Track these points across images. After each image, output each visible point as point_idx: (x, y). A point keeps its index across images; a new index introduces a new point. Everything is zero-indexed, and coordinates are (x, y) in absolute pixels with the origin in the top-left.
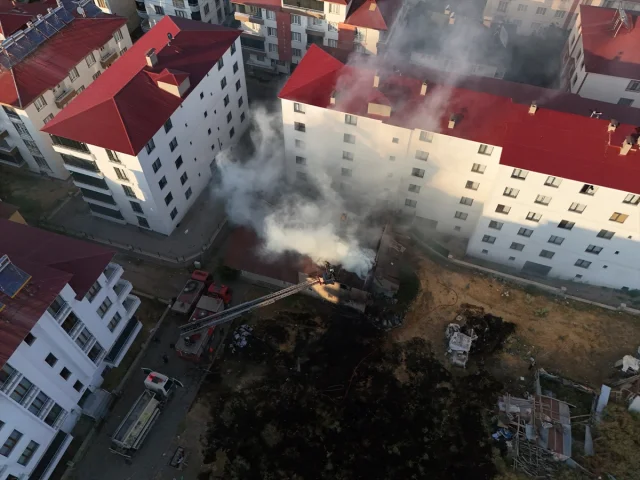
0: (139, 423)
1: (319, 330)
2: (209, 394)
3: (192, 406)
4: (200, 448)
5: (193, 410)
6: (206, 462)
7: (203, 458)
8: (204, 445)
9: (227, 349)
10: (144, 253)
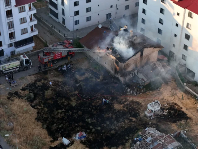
0: (10, 65)
1: (98, 80)
2: (39, 76)
3: (30, 75)
4: (23, 86)
5: (30, 77)
6: (21, 90)
7: (21, 88)
8: (25, 86)
9: (58, 68)
10: (55, 30)
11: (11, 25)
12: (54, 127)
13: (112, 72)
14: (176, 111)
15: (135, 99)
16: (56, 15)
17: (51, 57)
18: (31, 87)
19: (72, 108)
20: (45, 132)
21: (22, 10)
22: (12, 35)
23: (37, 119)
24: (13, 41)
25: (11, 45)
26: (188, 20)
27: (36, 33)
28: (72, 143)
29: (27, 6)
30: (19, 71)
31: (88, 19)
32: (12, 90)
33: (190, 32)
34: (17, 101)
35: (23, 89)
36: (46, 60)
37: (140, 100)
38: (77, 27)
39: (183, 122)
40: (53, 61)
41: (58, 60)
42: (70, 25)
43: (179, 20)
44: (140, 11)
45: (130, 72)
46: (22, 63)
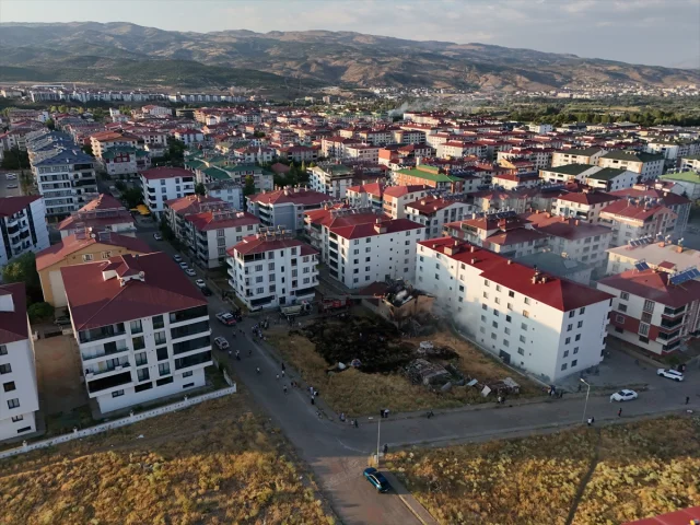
0: (291, 309)
1: (375, 326)
2: (318, 320)
5: (310, 320)
6: (301, 329)
9: (336, 315)
11: (295, 273)
12: (331, 356)
13: (388, 319)
14: (448, 351)
15: (408, 341)
16: (336, 274)
17: (331, 305)
18: (311, 328)
19: (348, 344)
20: (323, 359)
21: (306, 260)
22: (294, 283)
23: (316, 351)
24: (295, 289)
25: (292, 293)
26: (461, 271)
27: (317, 283)
28: (348, 367)
29: (310, 256)
30: (299, 316)
31: (367, 278)
32: (293, 330)
33: (464, 283)
34: (297, 337)
35: (304, 329)
36: (325, 307)
37: (413, 342)
38: (356, 285)
39: (454, 360)
40: (332, 309)
41: (337, 309)
42: (349, 283)
43: (453, 272)
44: (418, 268)
45: (404, 318)
46: (303, 308)
